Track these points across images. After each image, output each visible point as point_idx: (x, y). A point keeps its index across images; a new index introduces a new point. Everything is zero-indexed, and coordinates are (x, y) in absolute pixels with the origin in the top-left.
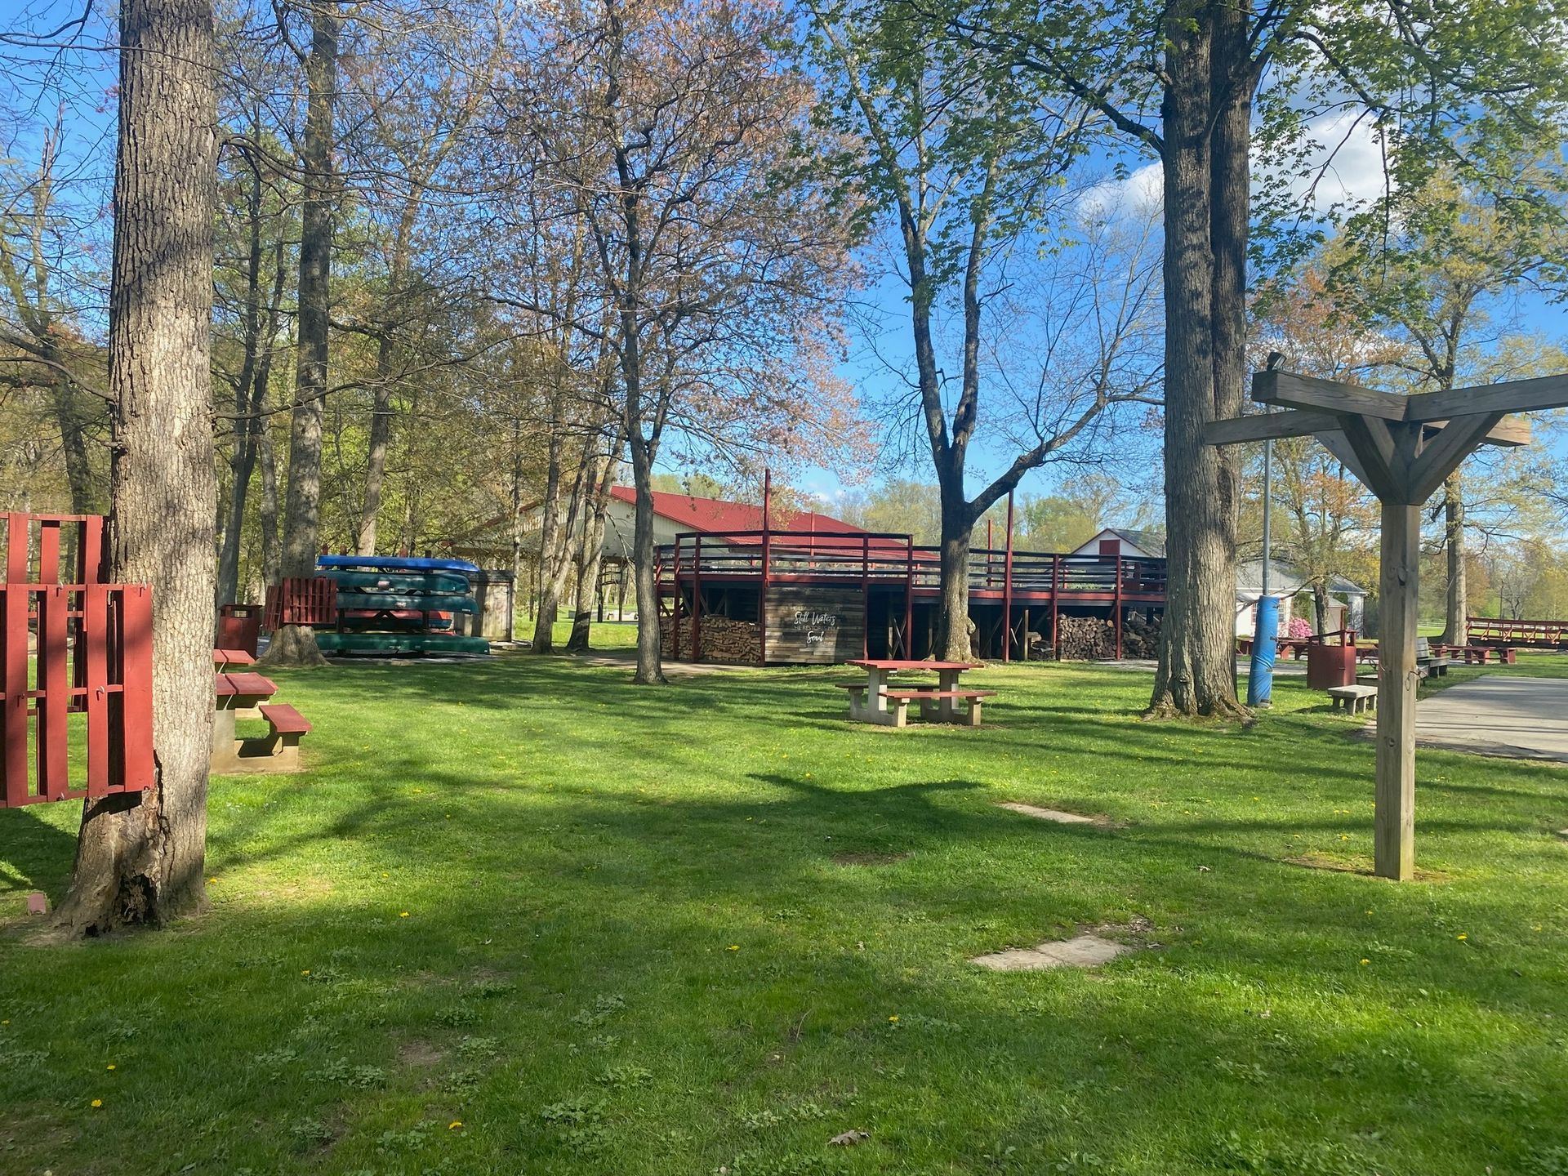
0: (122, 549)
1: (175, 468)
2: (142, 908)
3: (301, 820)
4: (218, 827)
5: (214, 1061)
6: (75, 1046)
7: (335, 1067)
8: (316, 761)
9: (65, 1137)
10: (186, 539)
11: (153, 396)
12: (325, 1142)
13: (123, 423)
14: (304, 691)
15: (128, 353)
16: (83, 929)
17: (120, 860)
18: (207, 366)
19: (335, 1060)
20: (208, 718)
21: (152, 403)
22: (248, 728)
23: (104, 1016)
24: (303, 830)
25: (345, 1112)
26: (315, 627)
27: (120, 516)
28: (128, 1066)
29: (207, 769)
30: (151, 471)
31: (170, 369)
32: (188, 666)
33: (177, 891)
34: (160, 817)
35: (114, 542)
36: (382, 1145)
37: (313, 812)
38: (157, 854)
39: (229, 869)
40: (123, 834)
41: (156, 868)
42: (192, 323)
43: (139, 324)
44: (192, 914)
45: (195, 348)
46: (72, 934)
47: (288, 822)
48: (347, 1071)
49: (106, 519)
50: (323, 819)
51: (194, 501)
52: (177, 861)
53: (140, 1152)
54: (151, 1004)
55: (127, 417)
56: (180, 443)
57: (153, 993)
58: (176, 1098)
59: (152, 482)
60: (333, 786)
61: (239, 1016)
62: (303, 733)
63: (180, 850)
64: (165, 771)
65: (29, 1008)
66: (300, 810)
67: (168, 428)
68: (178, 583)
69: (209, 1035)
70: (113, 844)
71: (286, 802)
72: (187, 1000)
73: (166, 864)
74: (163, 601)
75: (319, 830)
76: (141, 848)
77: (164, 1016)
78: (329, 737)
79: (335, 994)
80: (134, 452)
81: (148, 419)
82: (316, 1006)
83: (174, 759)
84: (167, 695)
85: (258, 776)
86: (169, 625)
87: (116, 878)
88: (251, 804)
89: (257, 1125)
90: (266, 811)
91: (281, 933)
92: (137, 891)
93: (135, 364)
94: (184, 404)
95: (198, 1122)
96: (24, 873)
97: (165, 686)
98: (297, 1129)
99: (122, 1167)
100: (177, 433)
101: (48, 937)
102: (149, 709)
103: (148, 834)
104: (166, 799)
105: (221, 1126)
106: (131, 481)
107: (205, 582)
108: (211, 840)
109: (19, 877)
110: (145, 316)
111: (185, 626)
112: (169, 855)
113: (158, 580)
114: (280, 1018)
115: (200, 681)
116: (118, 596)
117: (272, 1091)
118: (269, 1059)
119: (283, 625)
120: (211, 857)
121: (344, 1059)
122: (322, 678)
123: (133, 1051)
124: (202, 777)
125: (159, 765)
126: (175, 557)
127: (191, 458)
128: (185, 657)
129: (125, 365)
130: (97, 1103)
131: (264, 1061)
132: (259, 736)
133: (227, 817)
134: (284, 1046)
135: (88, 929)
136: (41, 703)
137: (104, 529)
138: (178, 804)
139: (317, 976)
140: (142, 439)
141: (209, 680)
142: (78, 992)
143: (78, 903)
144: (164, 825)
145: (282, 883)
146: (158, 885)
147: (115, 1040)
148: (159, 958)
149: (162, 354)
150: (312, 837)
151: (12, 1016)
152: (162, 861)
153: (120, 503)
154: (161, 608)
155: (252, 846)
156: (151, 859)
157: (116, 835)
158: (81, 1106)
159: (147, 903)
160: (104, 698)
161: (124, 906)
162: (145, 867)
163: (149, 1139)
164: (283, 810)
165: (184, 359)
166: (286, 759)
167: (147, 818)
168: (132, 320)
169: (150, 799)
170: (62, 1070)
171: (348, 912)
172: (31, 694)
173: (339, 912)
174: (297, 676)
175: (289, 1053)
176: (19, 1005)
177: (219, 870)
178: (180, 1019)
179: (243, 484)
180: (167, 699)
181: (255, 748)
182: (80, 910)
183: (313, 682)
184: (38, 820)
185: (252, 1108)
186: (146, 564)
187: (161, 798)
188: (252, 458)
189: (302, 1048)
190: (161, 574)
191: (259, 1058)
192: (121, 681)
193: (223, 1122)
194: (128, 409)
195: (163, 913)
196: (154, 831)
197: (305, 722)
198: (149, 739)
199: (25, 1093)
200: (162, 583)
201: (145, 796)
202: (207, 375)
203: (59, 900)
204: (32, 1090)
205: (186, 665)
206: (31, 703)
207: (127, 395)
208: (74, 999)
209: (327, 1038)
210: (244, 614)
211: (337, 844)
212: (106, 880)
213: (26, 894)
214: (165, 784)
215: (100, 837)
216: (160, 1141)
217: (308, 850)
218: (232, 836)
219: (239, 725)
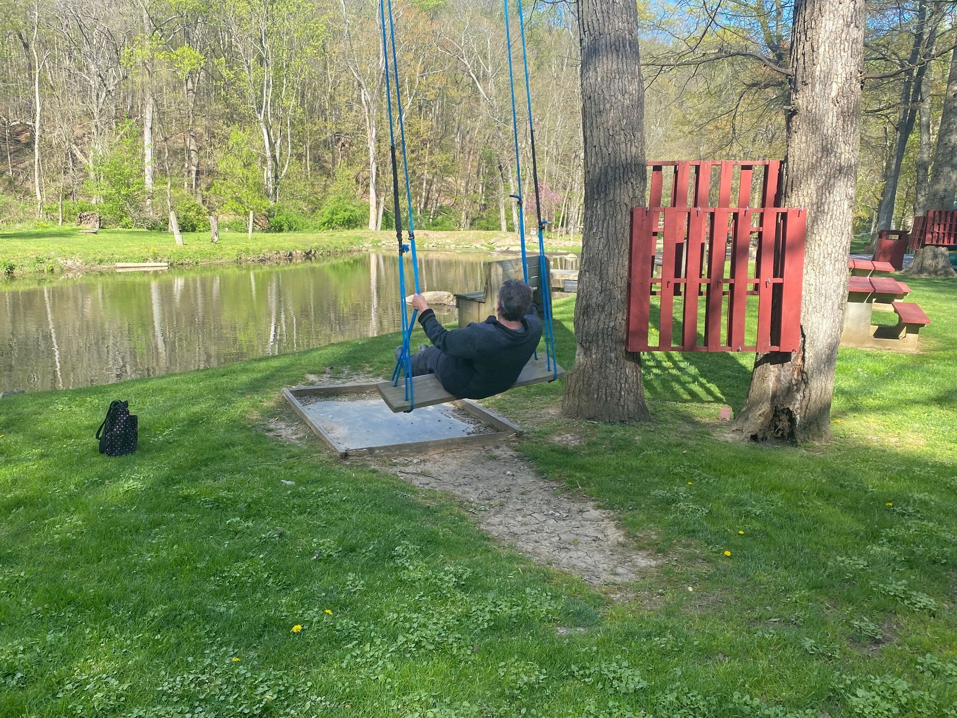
0: (790, 183)
1: (831, 120)
2: (787, 430)
3: (911, 389)
4: (847, 383)
5: (807, 550)
6: (725, 511)
7: (897, 586)
8: (931, 347)
9: (704, 569)
10: (834, 174)
11: (818, 68)
12: (877, 642)
13: (797, 91)
14: (933, 294)
15: (803, 38)
16: (749, 435)
17: (774, 396)
18: (861, 39)
19: (898, 580)
20: (841, 307)
21: (818, 73)
22: (884, 318)
23: (745, 497)
24: (911, 396)
25: (898, 624)
26: (950, 248)
27: (790, 159)
28: (751, 535)
29: (837, 343)
30: (814, 123)
31: (832, 45)
32: (829, 268)
33: (810, 423)
34: (802, 372)
35: (785, 178)
36: (922, 664)
37: (921, 384)
38: (799, 396)
39: (851, 415)
40: (778, 379)
41: (797, 406)
42: (852, 6)
43: (813, 13)
44: (819, 441)
45: (852, 25)
46: (742, 437)
47: (900, 389)
48: (905, 592)
49: (782, 163)
50: (928, 391)
51: (842, 145)
52: (811, 403)
53: (747, 597)
54: (775, 496)
55: (799, 84)
56: (836, 102)
57: (779, 490)
58: (776, 568)
59: (813, 133)
60: (941, 367)
61: (832, 523)
62: (923, 325)
63: (814, 396)
64: (808, 341)
65: (704, 478)
66: (912, 382)
67: (827, 91)
68: (826, 207)
69: (808, 530)
70: (771, 385)
71: (902, 374)
72: (800, 500)
73: (804, 403)
74: (815, 220)
75: (924, 398)
76: (789, 391)
77: (782, 508)
78: (946, 330)
79: (909, 528)
80: (803, 112)
81: (814, 86)
82: (892, 533)
83: (814, 333)
84: (812, 288)
85: (885, 352)
86: (818, 238)
87: (771, 407)
88: (875, 372)
89: (828, 608)
90: (885, 378)
91: (878, 470)
92: (784, 417)
93: (808, 44)
94: (840, 71)
95: (787, 591)
96: (723, 393)
97: (812, 281)
98: (856, 623)
99: (733, 602)
100: (834, 94)
101: (729, 436)
102: (799, 297)
103: (794, 382)
104: (807, 360)
105: (802, 598)
106: (799, 133)
107: (846, 207)
108: (842, 392)
109: (719, 395)
110: (817, 6)
111: (829, 239)
112: (807, 398)
113: (812, 205)
114: (862, 534)
115: (837, 279)
116: (784, 216)
117: (843, 588)
118: (847, 561)
119: (924, 246)
120: (836, 404)
121: (904, 581)
122: (950, 286)
123: (757, 525)
124: (833, 348)
125: (804, 336)
126: (826, 188)
127: (842, 112)
128: (827, 262)
129: (801, 47)
130: (728, 553)
131: (843, 562)
132: (891, 324)
133: (857, 378)
134: (860, 555)
135: (752, 436)
136: (732, 287)
137: (780, 170)
138: (815, 365)
139: (898, 509)
140: (809, 102)
141: (844, 279)
142: (734, 476)
143: (747, 419)
144: (805, 377)
145: (887, 433)
146: (798, 417)
147: (748, 514)
148: (789, 466)
149: (827, 35)
150: (917, 403)
151: (695, 480)
152: (801, 401)
153: (791, 150)
154: (813, 226)
155: (871, 402)
156: (793, 398)
157: (773, 379)
158: (718, 552)
159: (790, 427)
160: (770, 286)
161: (776, 427)
162: (790, 404)
163: (754, 590)
164: (898, 380)
165: (844, 36)
166: (909, 342)
167: (793, 371)
168: (808, 11)
169: (796, 358)
170: (713, 524)
171: (933, 466)
172: (726, 281)
173: (926, 464)
174: (929, 283)
175: (862, 563)
176: (700, 475)
177: (843, 413)
178: (791, 512)
179: (904, 140)
180: (813, 291)
181: (886, 332)
182: (748, 423)
183: (942, 288)
184: (738, 362)
185: (827, 594)
186: (805, 193)
187: (803, 359)
188: (912, 120)
189: (872, 563)
190: (814, 201)
191: (839, 559)
192: (782, 276)
193: (804, 596)
194: (800, 80)
195: (800, 437)
196: (798, 380)
197: (924, 317)
198: (798, 316)
199: (689, 532)
200: (815, 207)
201: (793, 356)
202: (860, 46)
203: (739, 414)
204: (694, 531)
205: (827, 268)
206: (726, 287)
207: (800, 70)
208: (730, 480)
209: (894, 559)
210: (897, 237)
211: (936, 411)
212: (765, 407)
213: (720, 406)
214: (807, 350)
215: (763, 379)
216: (760, 594)
217: (913, 411)
218: (857, 392)
219: (875, 314)
